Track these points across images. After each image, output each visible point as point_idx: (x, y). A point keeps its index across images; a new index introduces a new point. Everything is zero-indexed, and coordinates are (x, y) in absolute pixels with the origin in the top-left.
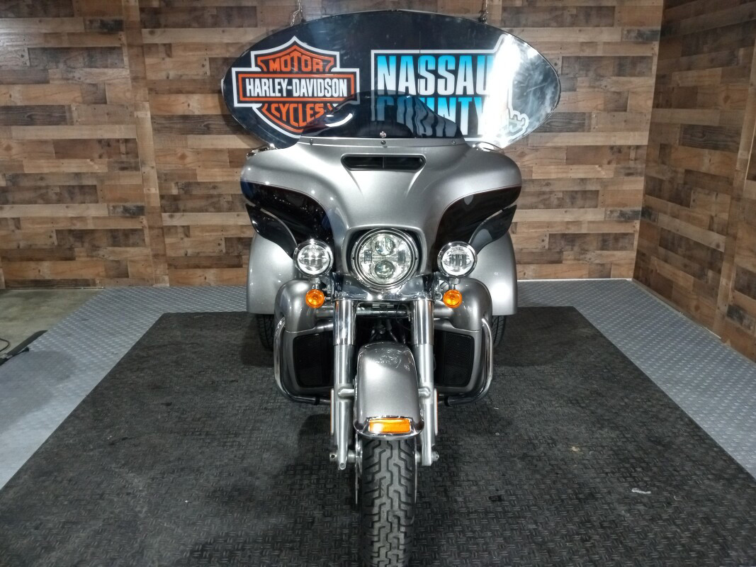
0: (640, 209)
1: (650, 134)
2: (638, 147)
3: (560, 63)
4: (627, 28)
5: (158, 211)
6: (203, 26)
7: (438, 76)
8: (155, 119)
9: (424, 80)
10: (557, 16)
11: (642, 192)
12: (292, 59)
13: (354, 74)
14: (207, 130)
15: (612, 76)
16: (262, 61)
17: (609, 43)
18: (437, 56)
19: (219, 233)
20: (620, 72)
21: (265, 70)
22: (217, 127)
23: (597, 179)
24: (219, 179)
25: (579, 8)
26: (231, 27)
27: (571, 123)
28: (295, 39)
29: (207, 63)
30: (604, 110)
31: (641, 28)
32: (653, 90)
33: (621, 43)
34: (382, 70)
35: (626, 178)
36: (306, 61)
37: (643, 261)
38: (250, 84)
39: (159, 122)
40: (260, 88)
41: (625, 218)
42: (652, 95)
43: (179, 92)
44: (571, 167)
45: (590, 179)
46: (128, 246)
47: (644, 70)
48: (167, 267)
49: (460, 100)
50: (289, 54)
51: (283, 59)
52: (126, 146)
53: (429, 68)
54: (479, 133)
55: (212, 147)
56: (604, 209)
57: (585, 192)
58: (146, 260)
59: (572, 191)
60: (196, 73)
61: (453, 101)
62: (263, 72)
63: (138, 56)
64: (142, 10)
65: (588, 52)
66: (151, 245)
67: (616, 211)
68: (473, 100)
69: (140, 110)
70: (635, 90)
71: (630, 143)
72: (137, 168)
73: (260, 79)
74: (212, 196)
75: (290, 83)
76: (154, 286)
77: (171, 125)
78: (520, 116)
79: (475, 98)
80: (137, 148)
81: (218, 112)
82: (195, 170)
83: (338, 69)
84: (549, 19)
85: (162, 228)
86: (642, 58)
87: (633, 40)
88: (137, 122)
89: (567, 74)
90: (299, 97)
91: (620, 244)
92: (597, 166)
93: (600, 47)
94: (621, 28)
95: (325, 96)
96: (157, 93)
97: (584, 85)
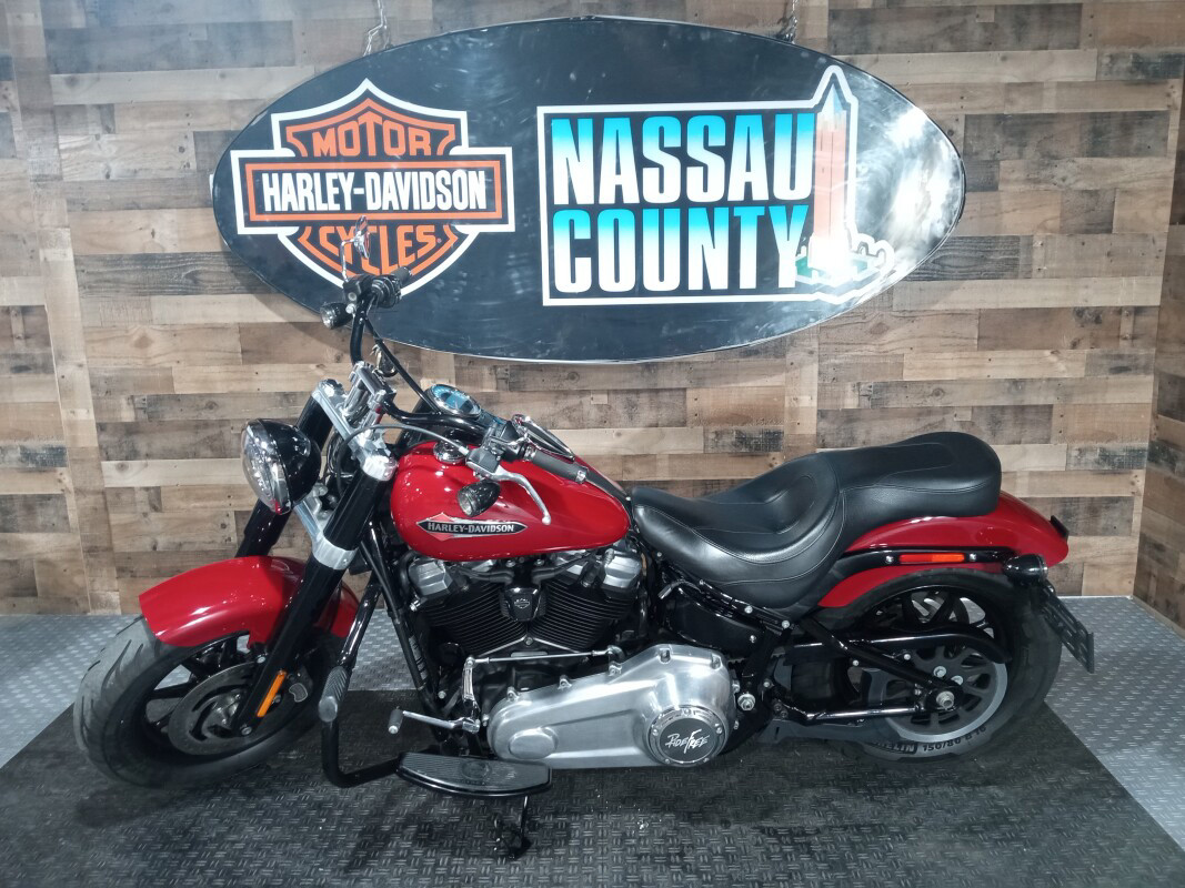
0: (1146, 445)
1: (1165, 281)
2: (1138, 311)
3: (960, 129)
4: (1110, 50)
5: (94, 456)
6: (178, 63)
7: (687, 162)
8: (82, 264)
9: (657, 169)
10: (950, 27)
11: (1149, 410)
12: (363, 129)
13: (501, 158)
14: (193, 286)
15: (1078, 156)
16: (296, 135)
17: (1070, 85)
18: (684, 118)
19: (222, 503)
20: (1096, 148)
21: (304, 153)
22: (214, 278)
23: (1049, 379)
24: (220, 389)
25: (1000, 10)
26: (239, 67)
27: (986, 259)
28: (367, 85)
29: (190, 146)
30: (1062, 231)
31: (1144, 51)
32: (1172, 186)
33: (1095, 85)
34: (563, 148)
35: (1113, 378)
36: (394, 134)
37: (1159, 560)
38: (271, 186)
39: (91, 270)
40: (292, 193)
41: (1113, 465)
42: (1170, 199)
43: (133, 206)
44: (989, 354)
45: (1032, 380)
46: (32, 529)
47: (1151, 143)
48: (115, 573)
49: (738, 211)
50: (355, 118)
51: (342, 130)
52: (24, 322)
53: (666, 145)
54: (781, 285)
55: (202, 321)
56: (1065, 445)
57: (1021, 409)
58: (72, 561)
59: (993, 407)
60: (166, 166)
61: (722, 215)
62: (298, 159)
63: (44, 131)
64: (50, 35)
65: (1022, 106)
66: (81, 529)
67: (1092, 450)
68: (767, 212)
69: (51, 246)
70: (1131, 185)
71: (1121, 300)
72: (46, 368)
73: (294, 173)
74: (206, 425)
75: (359, 182)
76: (89, 614)
77: (118, 276)
78: (874, 246)
79: (773, 209)
80: (46, 324)
81: (214, 244)
82: (171, 368)
83: (463, 149)
84: (933, 36)
85: (103, 493)
86: (1146, 116)
87: (1122, 77)
88: (47, 271)
89: (977, 154)
90: (380, 211)
91: (1102, 522)
92: (1047, 353)
93: (1050, 94)
94: (1095, 50)
95: (436, 210)
96: (84, 210)
97: (1015, 176)
